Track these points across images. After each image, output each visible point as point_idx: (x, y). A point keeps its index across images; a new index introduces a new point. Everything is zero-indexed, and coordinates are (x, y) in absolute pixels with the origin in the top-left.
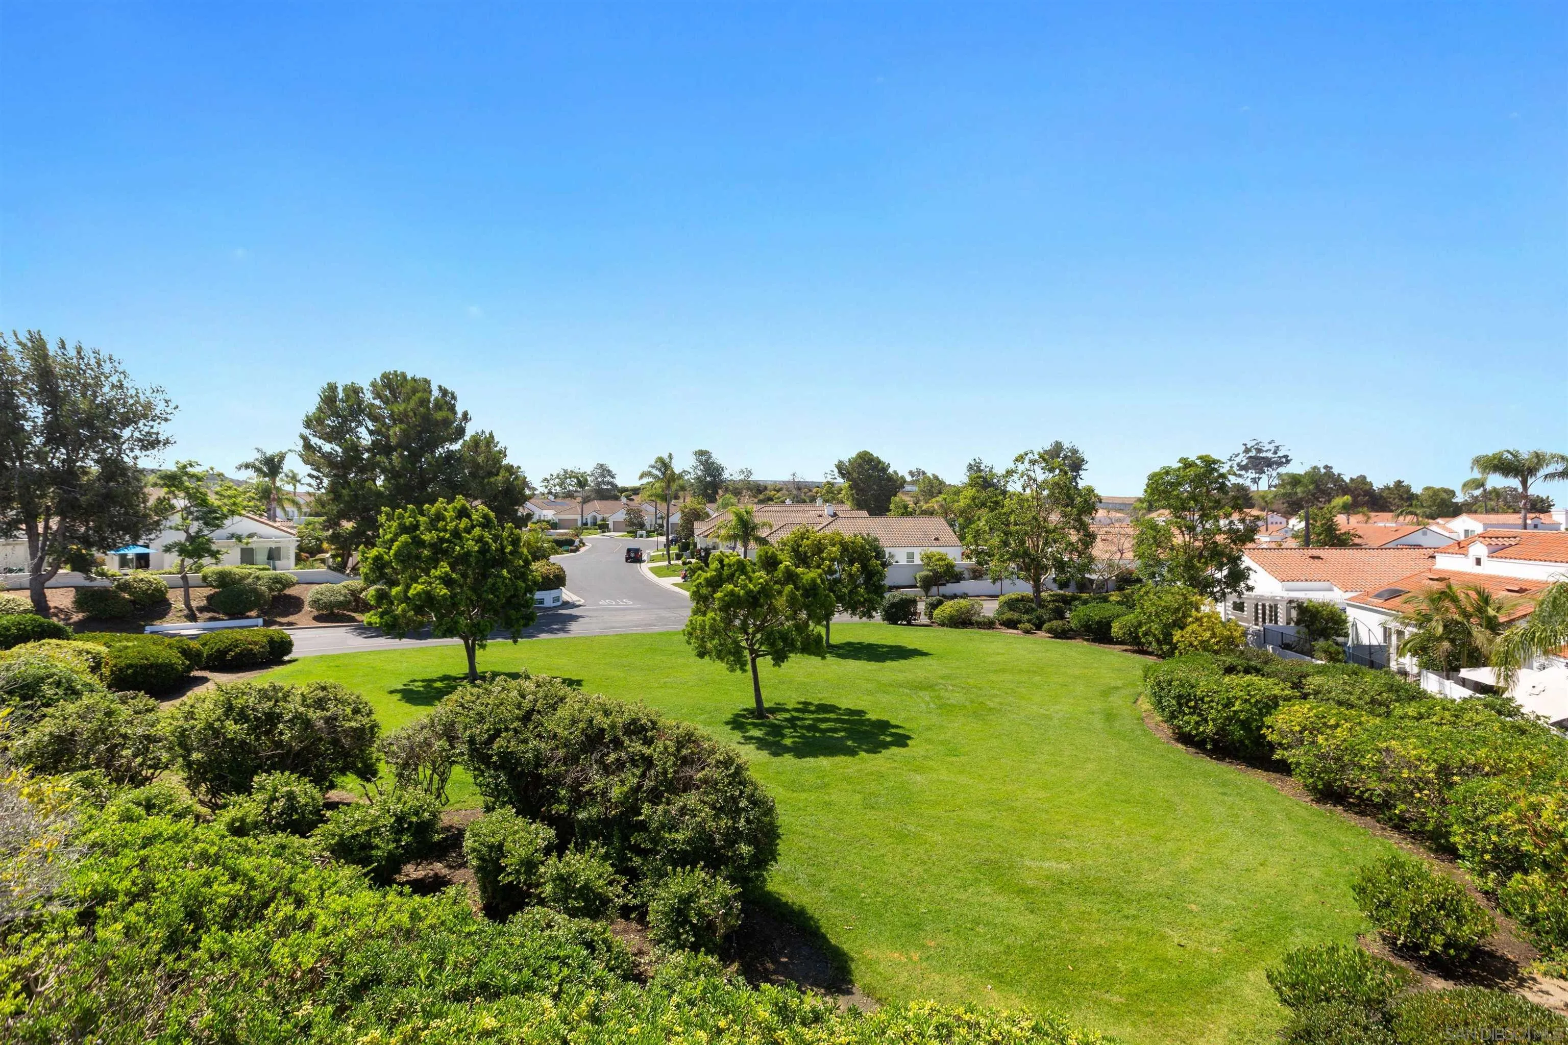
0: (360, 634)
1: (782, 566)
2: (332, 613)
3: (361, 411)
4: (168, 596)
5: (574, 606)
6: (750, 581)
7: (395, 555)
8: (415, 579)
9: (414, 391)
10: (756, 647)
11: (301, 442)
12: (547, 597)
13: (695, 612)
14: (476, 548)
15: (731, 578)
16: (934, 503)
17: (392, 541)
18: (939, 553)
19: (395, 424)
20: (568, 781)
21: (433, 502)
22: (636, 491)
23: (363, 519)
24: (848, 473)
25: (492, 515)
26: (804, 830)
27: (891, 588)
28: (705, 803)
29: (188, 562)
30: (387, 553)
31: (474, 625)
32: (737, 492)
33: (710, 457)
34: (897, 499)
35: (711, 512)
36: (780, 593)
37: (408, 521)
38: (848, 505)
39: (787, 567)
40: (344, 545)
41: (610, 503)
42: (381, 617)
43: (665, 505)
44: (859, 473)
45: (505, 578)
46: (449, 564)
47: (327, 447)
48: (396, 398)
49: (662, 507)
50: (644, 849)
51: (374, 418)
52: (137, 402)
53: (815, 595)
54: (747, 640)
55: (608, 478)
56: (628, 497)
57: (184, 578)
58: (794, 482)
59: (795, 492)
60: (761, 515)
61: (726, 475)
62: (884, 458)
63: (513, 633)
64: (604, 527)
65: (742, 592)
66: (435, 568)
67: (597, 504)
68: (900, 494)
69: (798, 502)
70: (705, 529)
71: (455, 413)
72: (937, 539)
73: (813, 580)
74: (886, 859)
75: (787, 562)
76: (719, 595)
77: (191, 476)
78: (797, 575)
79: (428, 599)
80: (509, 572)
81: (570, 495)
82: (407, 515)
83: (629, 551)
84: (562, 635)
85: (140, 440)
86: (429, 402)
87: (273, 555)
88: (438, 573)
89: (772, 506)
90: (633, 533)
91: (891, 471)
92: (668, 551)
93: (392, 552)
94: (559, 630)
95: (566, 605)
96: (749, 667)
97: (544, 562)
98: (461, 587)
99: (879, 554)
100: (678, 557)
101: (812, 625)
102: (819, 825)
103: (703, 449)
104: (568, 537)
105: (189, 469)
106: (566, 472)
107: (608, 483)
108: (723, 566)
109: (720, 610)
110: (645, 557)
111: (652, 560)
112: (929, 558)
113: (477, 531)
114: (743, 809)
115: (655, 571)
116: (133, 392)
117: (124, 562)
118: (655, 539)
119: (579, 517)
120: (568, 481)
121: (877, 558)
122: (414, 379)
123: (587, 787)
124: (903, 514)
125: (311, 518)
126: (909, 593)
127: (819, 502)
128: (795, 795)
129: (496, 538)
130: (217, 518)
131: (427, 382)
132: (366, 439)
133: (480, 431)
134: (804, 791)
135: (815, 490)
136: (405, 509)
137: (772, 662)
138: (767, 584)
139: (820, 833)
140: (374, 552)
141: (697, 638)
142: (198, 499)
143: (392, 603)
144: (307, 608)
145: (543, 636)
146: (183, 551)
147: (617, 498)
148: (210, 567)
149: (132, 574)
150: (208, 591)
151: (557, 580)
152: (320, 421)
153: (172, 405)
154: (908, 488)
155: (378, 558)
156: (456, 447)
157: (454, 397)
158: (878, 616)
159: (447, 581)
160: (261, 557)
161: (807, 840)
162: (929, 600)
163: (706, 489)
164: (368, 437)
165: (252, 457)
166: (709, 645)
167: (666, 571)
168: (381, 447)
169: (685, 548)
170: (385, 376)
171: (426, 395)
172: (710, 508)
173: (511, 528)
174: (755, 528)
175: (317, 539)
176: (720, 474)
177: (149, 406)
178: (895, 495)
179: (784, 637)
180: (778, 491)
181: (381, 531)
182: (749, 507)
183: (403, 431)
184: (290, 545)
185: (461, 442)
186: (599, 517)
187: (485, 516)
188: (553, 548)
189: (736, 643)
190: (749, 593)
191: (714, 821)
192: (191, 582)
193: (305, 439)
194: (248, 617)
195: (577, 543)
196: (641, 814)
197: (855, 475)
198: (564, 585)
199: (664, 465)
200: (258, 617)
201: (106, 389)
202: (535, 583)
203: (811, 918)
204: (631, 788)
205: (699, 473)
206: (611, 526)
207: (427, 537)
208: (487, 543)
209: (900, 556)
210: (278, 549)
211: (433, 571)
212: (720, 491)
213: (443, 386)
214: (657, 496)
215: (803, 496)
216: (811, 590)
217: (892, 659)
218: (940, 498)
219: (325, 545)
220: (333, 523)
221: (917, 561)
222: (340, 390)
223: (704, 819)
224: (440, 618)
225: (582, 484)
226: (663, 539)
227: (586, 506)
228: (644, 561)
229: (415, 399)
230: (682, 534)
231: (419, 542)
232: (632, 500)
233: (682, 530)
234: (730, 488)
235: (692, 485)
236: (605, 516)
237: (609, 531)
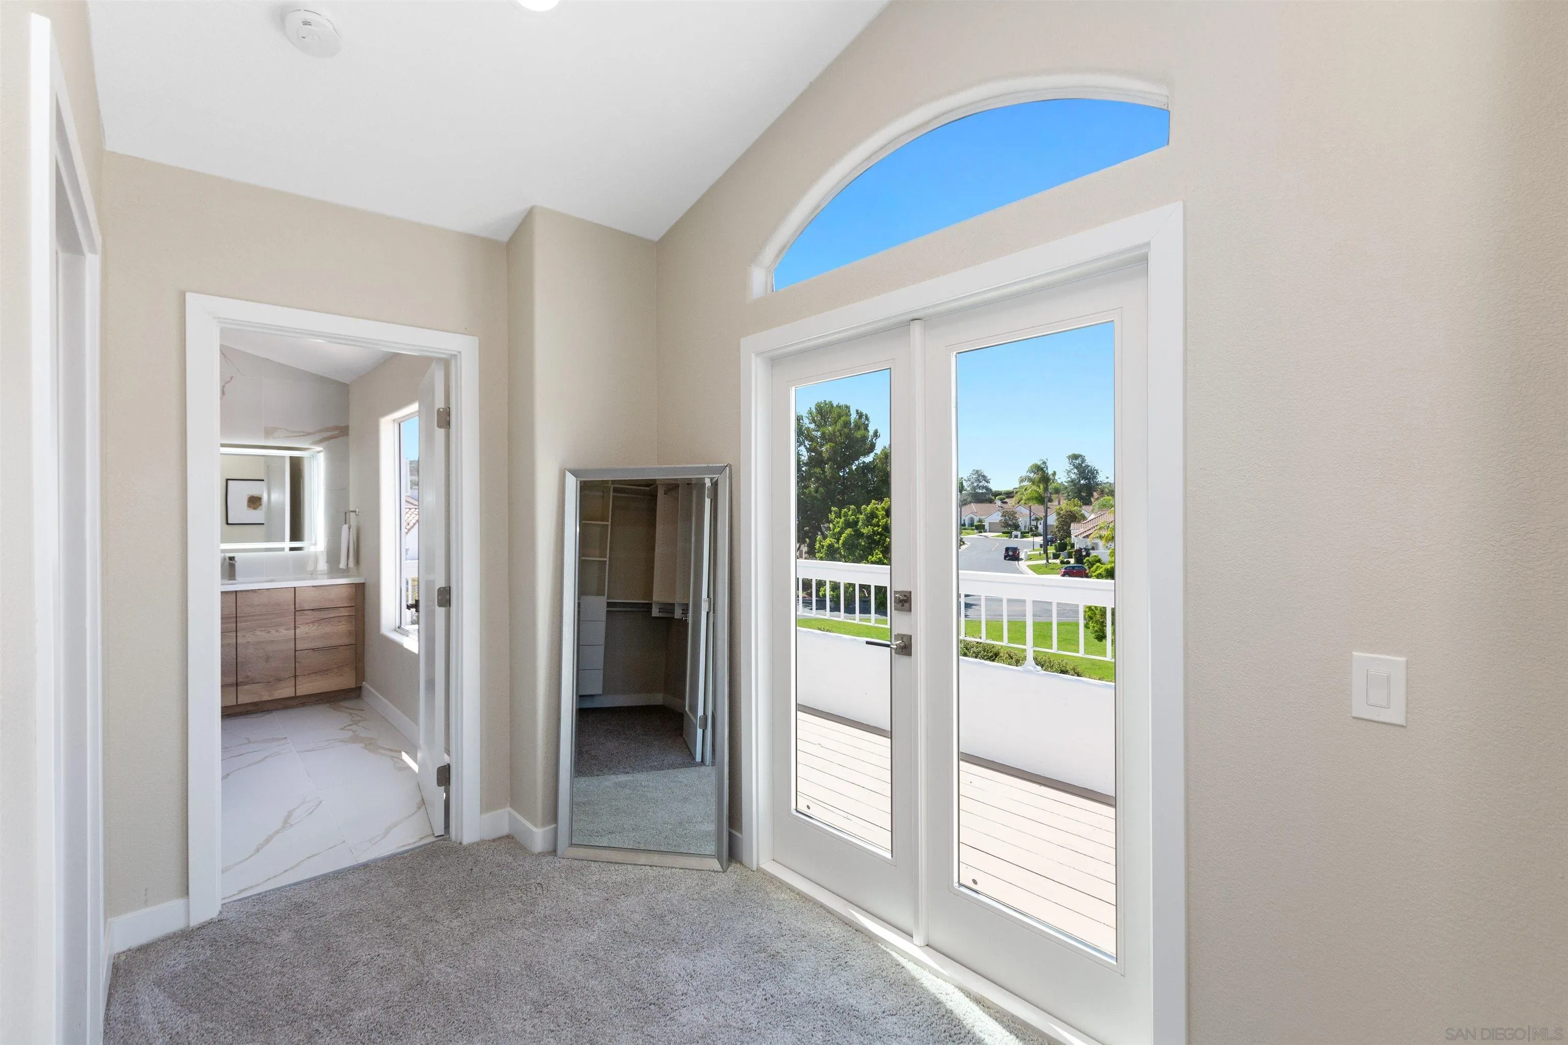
3: (801, 434)
7: (843, 544)
9: (840, 417)
17: (840, 533)
19: (825, 443)
21: (867, 503)
22: (1009, 495)
23: (803, 518)
30: (838, 542)
33: (1083, 461)
35: (1087, 515)
37: (851, 518)
41: (986, 506)
43: (1042, 508)
46: (881, 552)
48: (825, 422)
49: (1039, 510)
51: (811, 439)
55: (983, 483)
56: (1001, 500)
61: (1100, 478)
64: (980, 528)
67: (974, 507)
70: (1082, 530)
71: (869, 431)
82: (850, 513)
83: (1007, 549)
86: (850, 423)
90: (1009, 534)
92: (1046, 552)
93: (841, 542)
100: (1056, 556)
103: (1077, 453)
107: (984, 487)
110: (1022, 556)
111: (1030, 558)
115: (1034, 569)
118: (1031, 539)
122: (839, 406)
131: (848, 407)
133: (884, 447)
136: (848, 509)
140: (828, 541)
141: (1097, 622)
147: (991, 501)
155: (830, 546)
156: (868, 459)
157: (867, 419)
163: (1080, 491)
167: (1044, 569)
169: (1062, 547)
170: (818, 406)
171: (847, 419)
172: (1085, 510)
176: (1095, 477)
181: (832, 525)
183: (832, 448)
185: (872, 455)
186: (976, 519)
199: (1040, 470)
205: (1073, 476)
206: (987, 527)
207: (865, 531)
211: (870, 557)
212: (1095, 494)
213: (860, 410)
214: (1030, 498)
226: (1039, 540)
227: (964, 508)
228: (1022, 559)
229: (840, 423)
230: (1059, 535)
231: (859, 535)
232: (1006, 503)
233: (1059, 531)
234: (1107, 490)
235: (1066, 488)
236: (982, 517)
237: (985, 531)
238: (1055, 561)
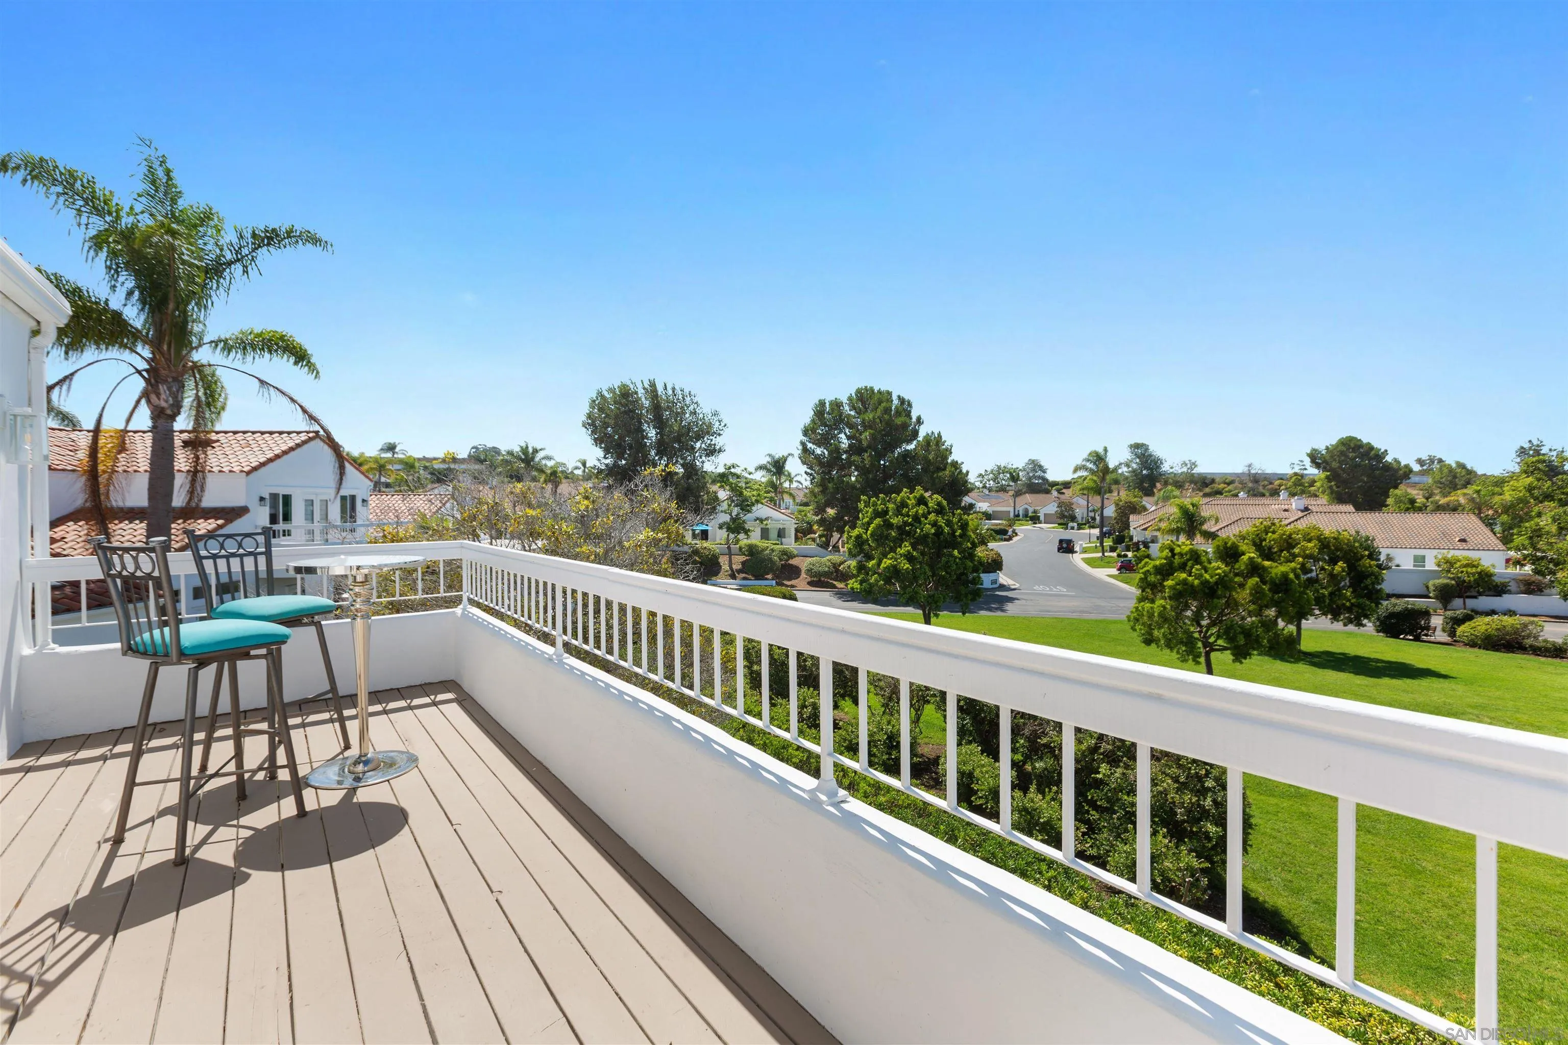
0: (840, 598)
1: (1245, 558)
2: (820, 580)
3: (842, 421)
4: (720, 560)
5: (1008, 589)
6: (1206, 572)
7: (872, 535)
8: (885, 555)
9: (880, 402)
10: (1212, 640)
11: (800, 447)
12: (986, 579)
13: (1141, 599)
14: (933, 531)
15: (1183, 567)
16: (1459, 497)
17: (869, 524)
18: (1467, 559)
19: (865, 430)
20: (1026, 732)
21: (898, 492)
22: (1067, 485)
23: (842, 507)
24: (1325, 462)
25: (945, 503)
26: (1274, 833)
27: (1389, 596)
28: (1167, 775)
29: (732, 536)
30: (866, 533)
31: (930, 596)
32: (1179, 485)
33: (1147, 449)
34: (1398, 492)
35: (1148, 506)
36: (1242, 586)
37: (880, 508)
38: (1324, 499)
39: (1251, 559)
40: (829, 526)
41: (1042, 496)
42: (861, 584)
43: (1098, 499)
44: (1341, 462)
45: (956, 558)
46: (911, 543)
47: (819, 451)
48: (866, 408)
49: (1096, 501)
50: (1100, 806)
51: (851, 426)
52: (703, 423)
53: (1286, 591)
54: (1200, 632)
55: (1039, 473)
56: (1059, 491)
57: (729, 548)
58: (1249, 474)
59: (1250, 485)
60: (1208, 509)
61: (1165, 467)
62: (1379, 444)
63: (962, 606)
64: (1035, 519)
65: (1196, 582)
66: (900, 547)
67: (1028, 497)
68: (1402, 487)
69: (1255, 495)
70: (1142, 522)
71: (911, 418)
72: (1463, 540)
73: (1285, 576)
74: (1389, 889)
75: (1250, 554)
76: (1169, 583)
77: (734, 475)
78: (1265, 569)
79: (894, 573)
80: (959, 553)
81: (1003, 489)
82: (879, 502)
83: (1061, 541)
84: (999, 613)
85: (706, 450)
86: (891, 410)
87: (781, 534)
88: (902, 551)
89: (1219, 500)
90: (1065, 525)
91: (1389, 458)
92: (1102, 543)
93: (869, 532)
94: (997, 609)
95: (1002, 587)
96: (1202, 660)
97: (983, 547)
98: (921, 563)
99: (1373, 554)
100: (1113, 549)
101: (1281, 624)
102: (1295, 833)
103: (1140, 441)
104: (1002, 527)
105: (732, 470)
106: (999, 467)
107: (1039, 477)
108: (1173, 555)
109: (1170, 598)
110: (1077, 548)
111: (1084, 551)
112: (1450, 563)
113: (932, 517)
114: (1209, 789)
115: (1088, 561)
116: (701, 416)
117: (694, 536)
118: (1087, 531)
119: (1011, 509)
120: (1001, 476)
121: (1370, 557)
122: (879, 392)
123: (1044, 741)
124: (1407, 510)
125: (801, 508)
126: (1420, 603)
127: (1283, 495)
128: (1262, 797)
129: (949, 523)
130: (748, 505)
131: (889, 393)
132: (844, 442)
133: (930, 432)
134: (1274, 796)
135: (1277, 482)
136: (878, 497)
137: (1231, 657)
138: (1226, 576)
139: (1296, 842)
140: (856, 532)
141: (1143, 624)
142: (736, 491)
143: (868, 574)
144: (803, 575)
145: (983, 613)
146: (729, 529)
147: (1048, 492)
148: (744, 541)
149: (699, 544)
150: (743, 558)
151: (996, 565)
152: (814, 430)
153: (723, 424)
154: (1414, 479)
155: (859, 537)
156: (911, 447)
157: (910, 405)
158: (1369, 626)
159: (909, 558)
160: (773, 534)
161: (1280, 845)
162: (1449, 613)
163: (1141, 482)
164: (845, 441)
165: (765, 460)
166: (1156, 633)
167: (1099, 562)
168: (856, 449)
169: (1119, 540)
170: (859, 391)
171: (888, 404)
172: (1147, 502)
173: (960, 514)
174: (1204, 521)
175: (808, 523)
176: (1158, 467)
177: (710, 425)
178: (1396, 487)
179: (1247, 633)
180: (1229, 484)
181: (860, 515)
182: (1195, 500)
183: (871, 435)
184: (791, 526)
185: (915, 442)
186: (1031, 510)
187: (939, 504)
188: (991, 535)
189: (1189, 635)
190: (1205, 583)
191: (1177, 793)
192: (733, 552)
193: (803, 444)
194: (766, 579)
195: (1010, 533)
196: (1099, 773)
197: (1335, 465)
198: (1000, 569)
199: (1099, 458)
200: (773, 579)
201: (687, 415)
202: (981, 563)
203: (1289, 922)
204: (1089, 748)
205: (1135, 466)
206: (1042, 518)
207: (895, 521)
208: (941, 526)
209: (1404, 560)
210: (784, 529)
211: (899, 549)
212: (1158, 485)
213: (902, 396)
214: (1088, 488)
215: (1261, 489)
216: (1282, 585)
217: (1393, 677)
218: (1470, 490)
219: (815, 527)
220: (820, 510)
221: (1430, 565)
222: (827, 405)
223: (1165, 790)
224: (903, 588)
225: (1014, 478)
226: (1096, 532)
227: (1018, 499)
228: (1076, 552)
229: (881, 408)
230: (1117, 527)
231: (888, 525)
232: (1063, 493)
233: (1117, 523)
234: (1171, 481)
235: (1127, 478)
236: (1037, 508)
237: (1040, 523)
238: (1111, 554)
